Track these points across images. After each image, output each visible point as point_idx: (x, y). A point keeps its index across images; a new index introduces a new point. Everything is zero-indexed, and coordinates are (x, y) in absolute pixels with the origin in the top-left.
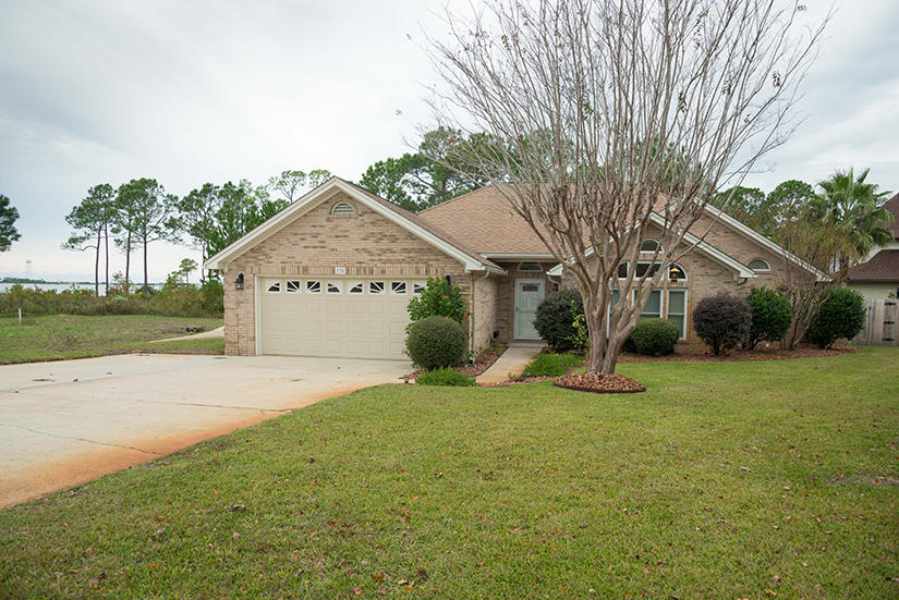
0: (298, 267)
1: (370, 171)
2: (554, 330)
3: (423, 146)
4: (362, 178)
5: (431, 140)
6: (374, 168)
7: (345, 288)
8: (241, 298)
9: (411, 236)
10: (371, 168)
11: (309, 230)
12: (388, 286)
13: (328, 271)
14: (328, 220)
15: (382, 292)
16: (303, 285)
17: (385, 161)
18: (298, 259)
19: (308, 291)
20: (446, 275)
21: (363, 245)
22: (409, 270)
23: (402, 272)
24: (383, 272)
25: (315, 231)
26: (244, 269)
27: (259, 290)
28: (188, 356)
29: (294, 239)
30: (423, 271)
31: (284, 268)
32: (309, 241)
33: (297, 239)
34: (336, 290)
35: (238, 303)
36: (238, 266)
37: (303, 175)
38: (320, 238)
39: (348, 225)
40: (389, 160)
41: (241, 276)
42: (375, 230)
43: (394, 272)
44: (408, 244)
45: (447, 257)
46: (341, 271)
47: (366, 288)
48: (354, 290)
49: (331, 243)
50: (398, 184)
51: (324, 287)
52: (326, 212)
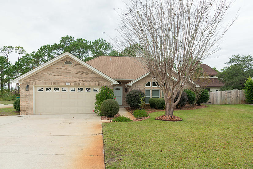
0: (52, 83)
1: (41, 48)
2: (133, 102)
3: (61, 41)
4: (38, 51)
5: (64, 39)
6: (42, 48)
7: (69, 90)
8: (27, 94)
9: (93, 73)
10: (41, 47)
11: (55, 70)
12: (84, 89)
13: (63, 84)
14: (63, 66)
15: (82, 91)
16: (53, 89)
17: (46, 45)
18: (51, 80)
19: (55, 91)
20: (105, 85)
21: (76, 75)
22: (92, 84)
23: (90, 85)
24: (84, 84)
25: (58, 70)
26: (29, 83)
27: (35, 91)
28: (3, 116)
29: (50, 73)
30: (97, 84)
31: (45, 83)
32: (56, 74)
33: (51, 72)
34: (65, 90)
35: (26, 96)
36: (26, 82)
37: (12, 48)
38: (60, 73)
39: (71, 68)
40: (48, 45)
41: (28, 86)
42: (80, 70)
43: (87, 85)
44: (92, 76)
45: (105, 80)
46: (68, 84)
47: (77, 90)
48: (72, 91)
49: (64, 74)
50: (52, 54)
51: (61, 90)
52: (62, 64)
